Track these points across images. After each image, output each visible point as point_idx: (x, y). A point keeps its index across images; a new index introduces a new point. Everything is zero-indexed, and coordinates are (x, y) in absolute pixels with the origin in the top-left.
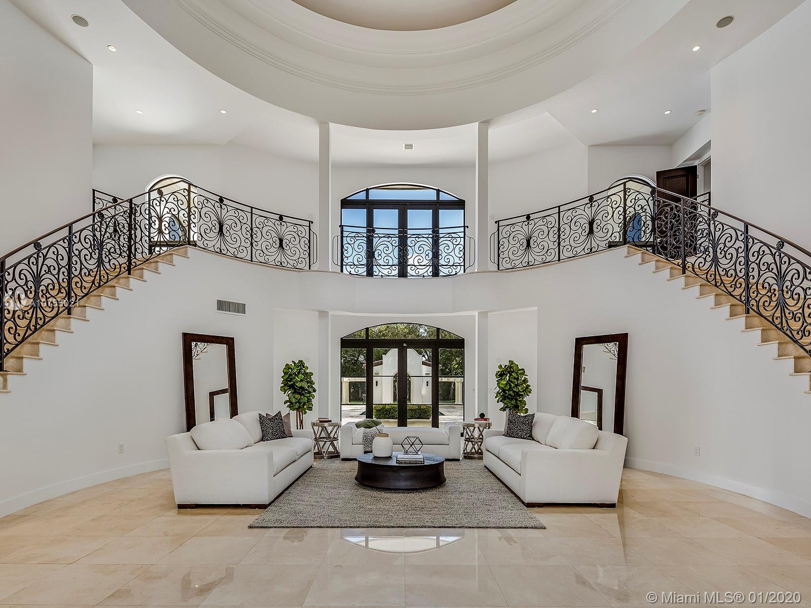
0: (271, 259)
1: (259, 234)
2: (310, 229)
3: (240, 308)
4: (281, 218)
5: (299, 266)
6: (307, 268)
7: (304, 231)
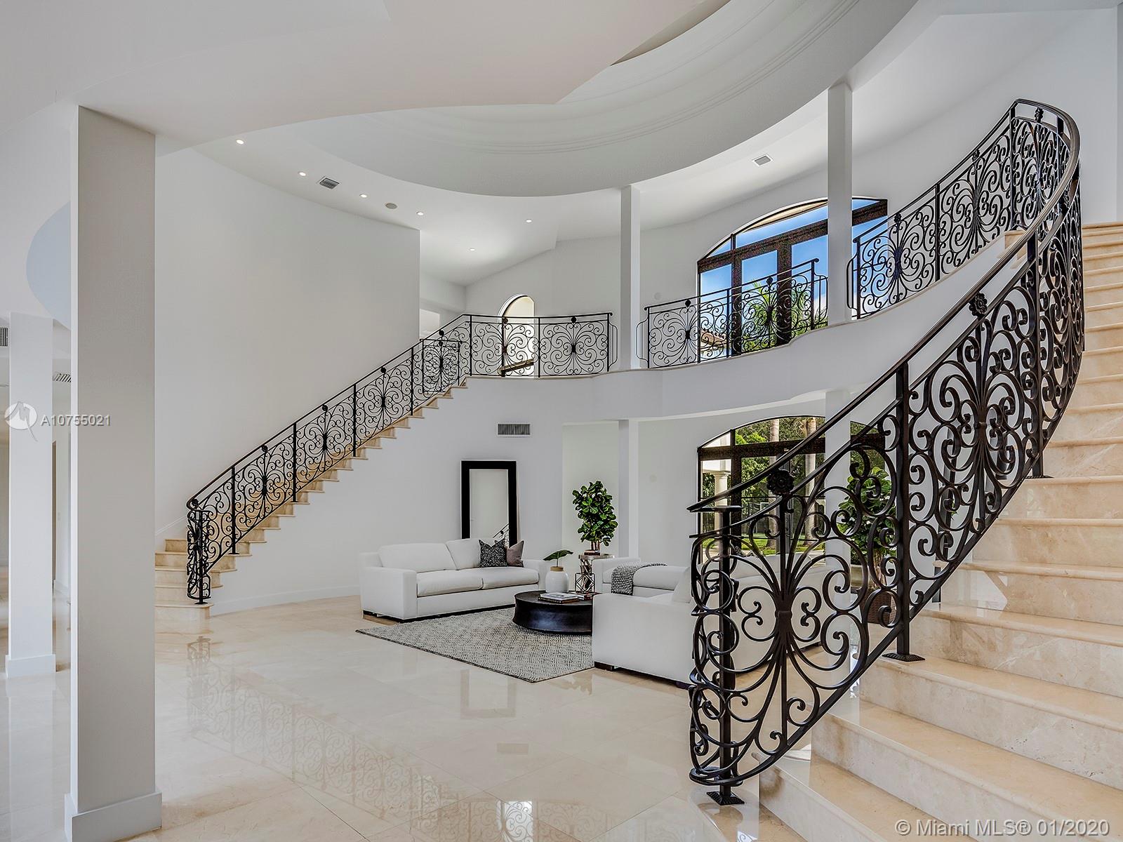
0: (561, 369)
1: (548, 345)
2: (608, 323)
3: (523, 429)
4: (574, 320)
5: (596, 370)
6: (605, 370)
7: (601, 327)
